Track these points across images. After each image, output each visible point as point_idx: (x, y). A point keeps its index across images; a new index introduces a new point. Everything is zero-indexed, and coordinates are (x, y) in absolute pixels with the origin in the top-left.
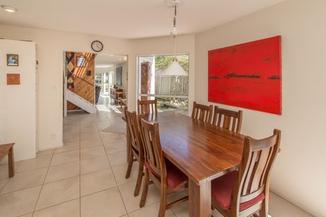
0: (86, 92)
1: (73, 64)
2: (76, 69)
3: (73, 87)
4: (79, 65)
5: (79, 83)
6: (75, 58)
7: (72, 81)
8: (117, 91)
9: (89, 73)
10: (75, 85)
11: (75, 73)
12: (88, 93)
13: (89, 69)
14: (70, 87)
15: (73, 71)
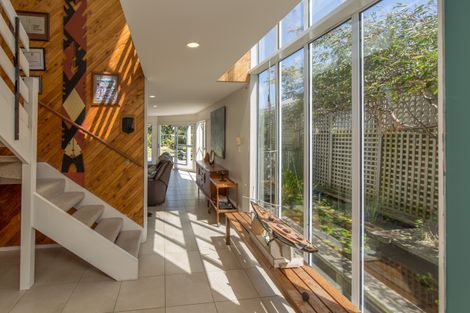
0: (119, 186)
1: (83, 96)
2: (92, 113)
3: (81, 169)
4: (98, 98)
5: (100, 156)
6: (88, 78)
7: (78, 151)
8: (214, 174)
9: (127, 125)
10: (86, 161)
11: (86, 126)
12: (125, 188)
13: (129, 113)
14: (73, 168)
15: (81, 118)
